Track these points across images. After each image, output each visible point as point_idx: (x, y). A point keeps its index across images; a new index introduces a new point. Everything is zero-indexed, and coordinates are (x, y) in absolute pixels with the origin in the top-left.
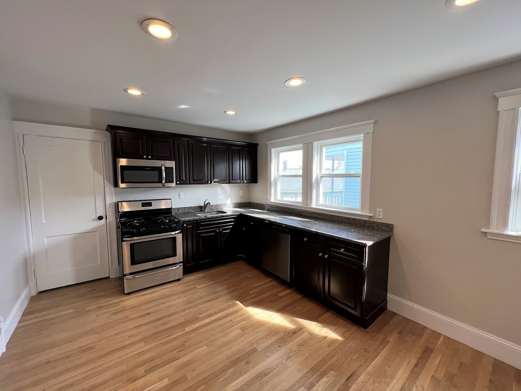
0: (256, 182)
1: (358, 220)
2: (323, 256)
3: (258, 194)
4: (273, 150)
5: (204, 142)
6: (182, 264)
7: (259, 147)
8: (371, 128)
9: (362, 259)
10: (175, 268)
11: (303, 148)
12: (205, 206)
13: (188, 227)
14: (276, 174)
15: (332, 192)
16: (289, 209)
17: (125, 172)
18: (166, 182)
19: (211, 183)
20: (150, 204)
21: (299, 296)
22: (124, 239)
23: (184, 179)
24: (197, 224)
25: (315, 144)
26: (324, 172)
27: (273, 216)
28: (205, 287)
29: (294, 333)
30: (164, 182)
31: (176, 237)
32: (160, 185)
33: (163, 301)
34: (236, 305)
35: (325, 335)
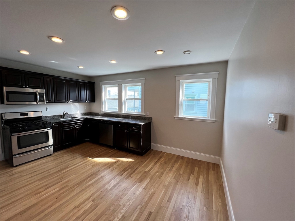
0: (94, 102)
1: (141, 117)
2: (127, 131)
3: (95, 108)
4: (103, 86)
5: (64, 80)
6: (52, 146)
7: (95, 84)
8: (144, 81)
9: (140, 130)
10: (48, 148)
11: (118, 87)
12: (64, 115)
13: (55, 126)
14: (105, 98)
15: (134, 108)
16: (112, 114)
17: (10, 95)
18: (39, 101)
19: (68, 102)
20: (27, 114)
21: (118, 151)
22: (13, 134)
23: (51, 100)
24: (61, 124)
25: (123, 85)
26: (127, 97)
27: (104, 118)
28: (68, 155)
29: (116, 162)
30: (38, 101)
31: (48, 132)
32: (35, 103)
33: (44, 165)
34: (88, 159)
35: (128, 161)
